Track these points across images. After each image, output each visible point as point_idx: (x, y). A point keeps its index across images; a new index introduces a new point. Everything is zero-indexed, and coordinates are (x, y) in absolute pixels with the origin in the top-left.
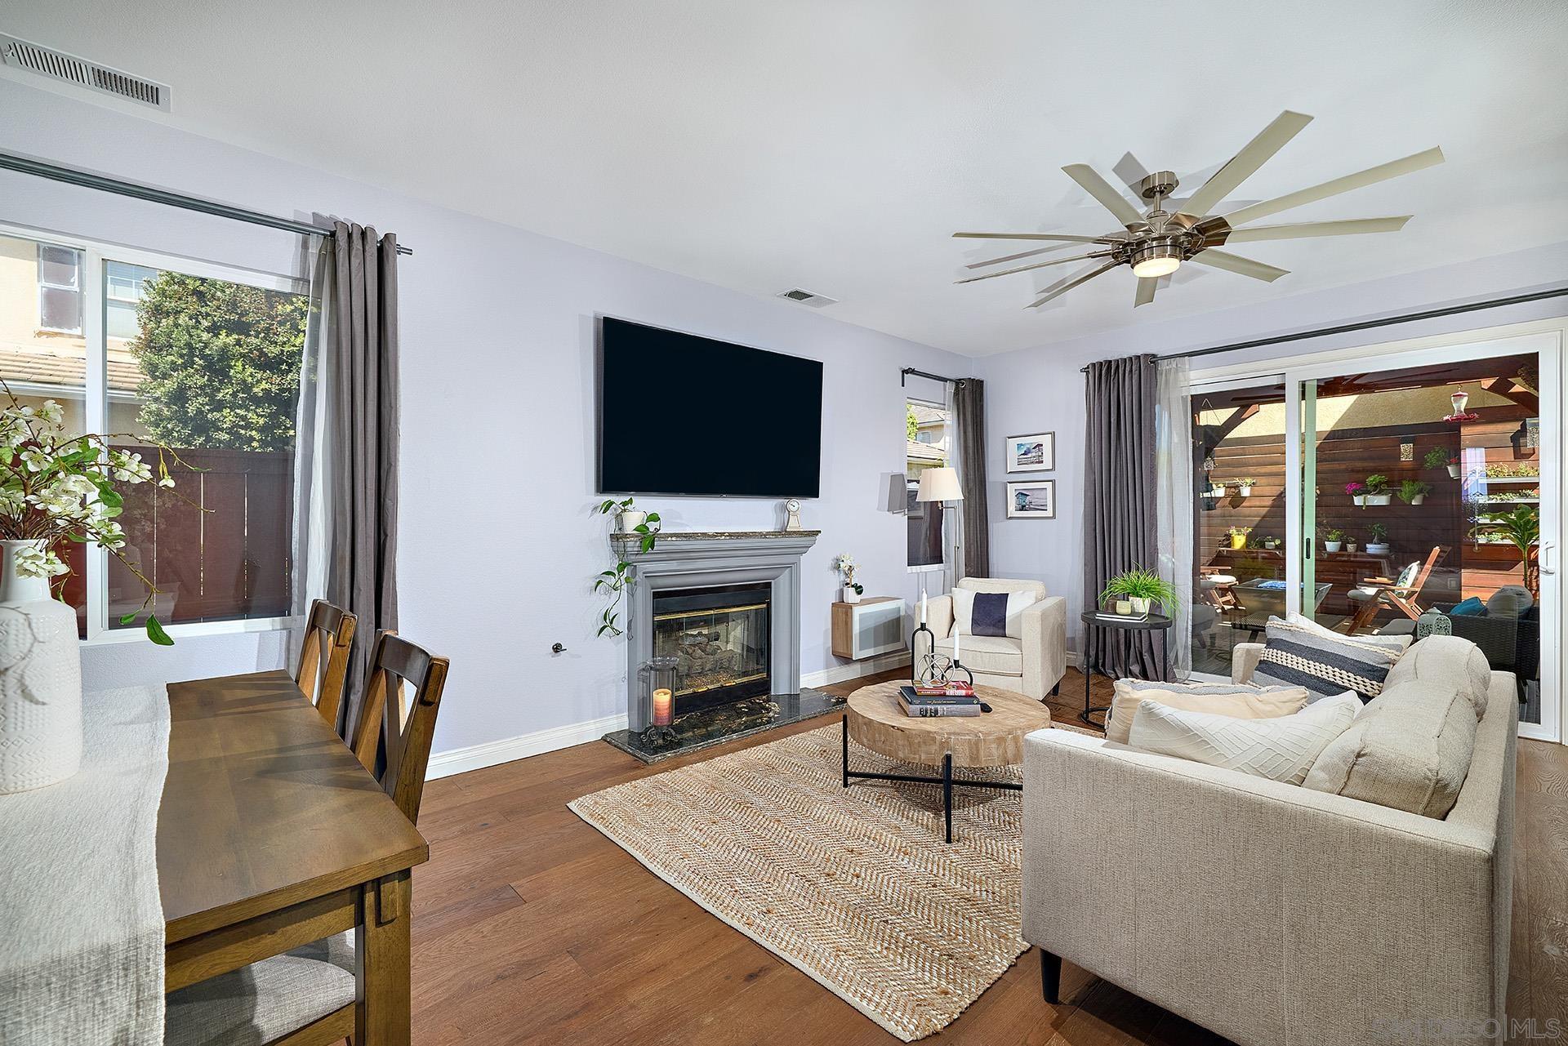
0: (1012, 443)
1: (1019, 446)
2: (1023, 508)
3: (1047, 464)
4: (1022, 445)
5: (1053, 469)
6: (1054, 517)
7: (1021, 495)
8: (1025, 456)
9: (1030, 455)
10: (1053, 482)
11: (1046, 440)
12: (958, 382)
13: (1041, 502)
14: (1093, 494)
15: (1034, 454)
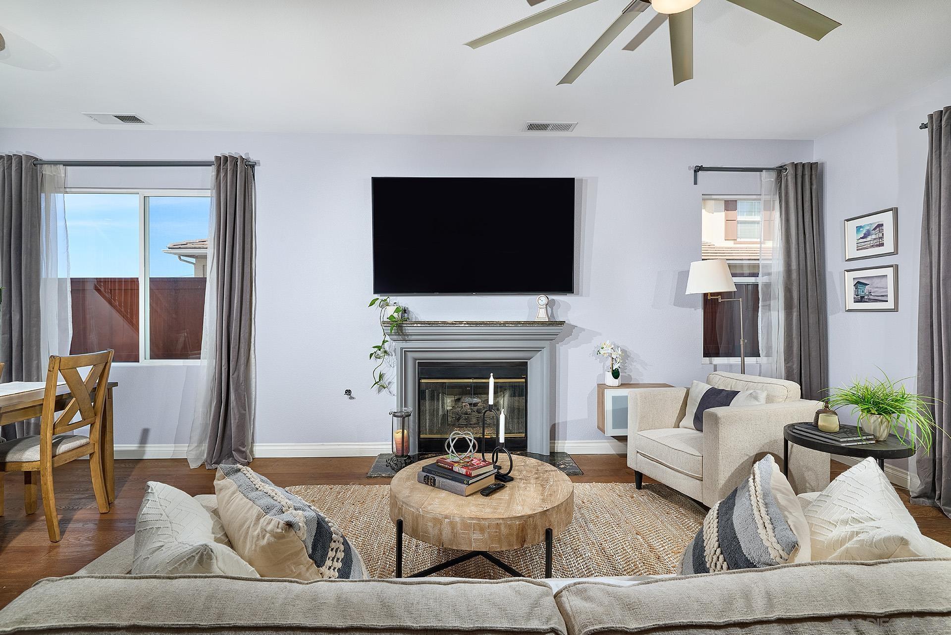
0: (852, 226)
1: (859, 228)
2: (861, 300)
3: (889, 247)
4: (861, 227)
5: (896, 252)
6: (896, 309)
7: (859, 284)
8: (865, 240)
9: (869, 238)
10: (896, 268)
11: (887, 219)
12: (780, 170)
13: (880, 292)
14: (928, 281)
15: (874, 237)
